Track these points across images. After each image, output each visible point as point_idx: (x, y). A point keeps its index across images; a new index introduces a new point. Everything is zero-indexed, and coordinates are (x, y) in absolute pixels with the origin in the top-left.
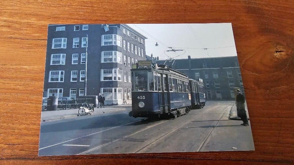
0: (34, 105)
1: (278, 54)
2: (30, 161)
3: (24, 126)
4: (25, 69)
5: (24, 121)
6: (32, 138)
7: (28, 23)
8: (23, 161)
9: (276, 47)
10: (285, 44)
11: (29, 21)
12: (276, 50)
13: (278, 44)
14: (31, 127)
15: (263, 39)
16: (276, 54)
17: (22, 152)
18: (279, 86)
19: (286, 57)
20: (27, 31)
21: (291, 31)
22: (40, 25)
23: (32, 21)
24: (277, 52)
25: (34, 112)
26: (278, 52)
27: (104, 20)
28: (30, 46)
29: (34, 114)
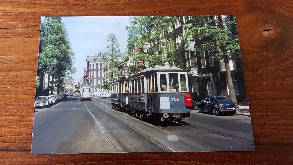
0: (14, 96)
1: (267, 33)
2: (12, 153)
3: (4, 117)
4: (3, 59)
5: (3, 113)
6: (12, 129)
7: (4, 10)
8: (5, 153)
9: (265, 25)
10: (275, 22)
11: (5, 9)
12: (265, 29)
13: (267, 22)
14: (11, 118)
15: (250, 17)
16: (264, 33)
17: (3, 143)
18: (266, 66)
19: (275, 36)
20: (4, 20)
21: (280, 8)
22: (17, 12)
23: (8, 9)
24: (265, 31)
25: (14, 103)
26: (267, 31)
27: (83, 5)
28: (7, 35)
29: (13, 105)
